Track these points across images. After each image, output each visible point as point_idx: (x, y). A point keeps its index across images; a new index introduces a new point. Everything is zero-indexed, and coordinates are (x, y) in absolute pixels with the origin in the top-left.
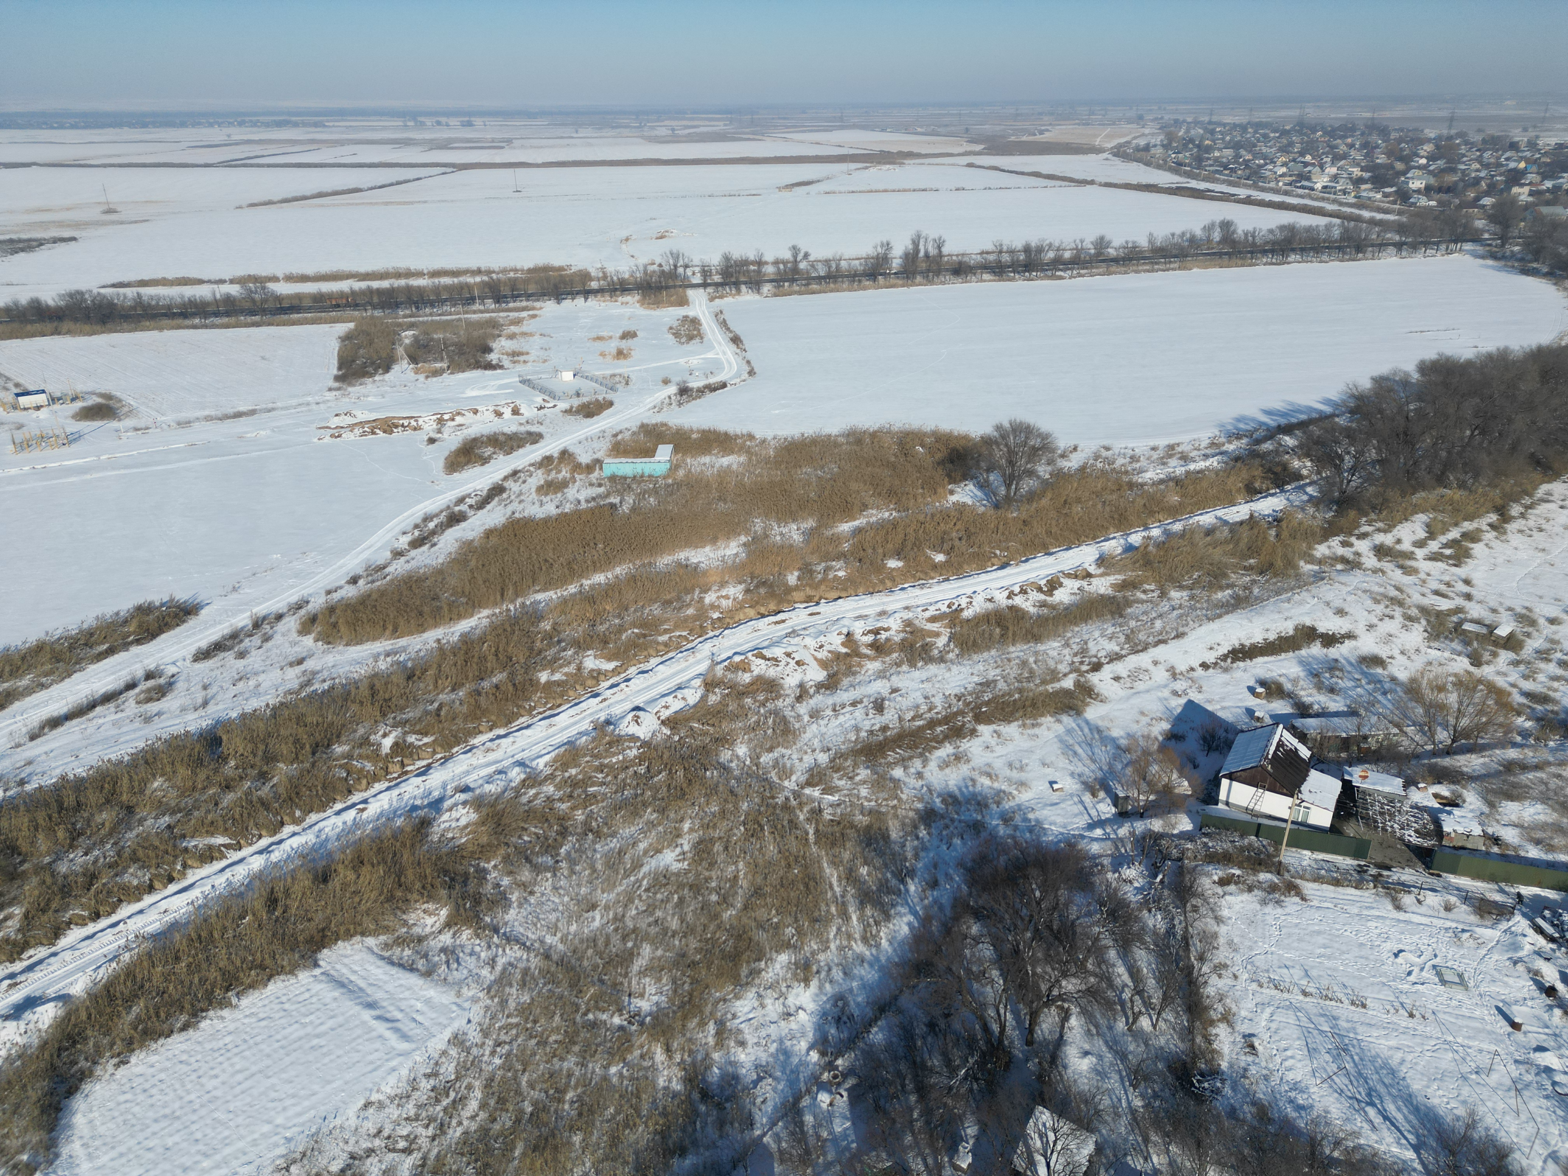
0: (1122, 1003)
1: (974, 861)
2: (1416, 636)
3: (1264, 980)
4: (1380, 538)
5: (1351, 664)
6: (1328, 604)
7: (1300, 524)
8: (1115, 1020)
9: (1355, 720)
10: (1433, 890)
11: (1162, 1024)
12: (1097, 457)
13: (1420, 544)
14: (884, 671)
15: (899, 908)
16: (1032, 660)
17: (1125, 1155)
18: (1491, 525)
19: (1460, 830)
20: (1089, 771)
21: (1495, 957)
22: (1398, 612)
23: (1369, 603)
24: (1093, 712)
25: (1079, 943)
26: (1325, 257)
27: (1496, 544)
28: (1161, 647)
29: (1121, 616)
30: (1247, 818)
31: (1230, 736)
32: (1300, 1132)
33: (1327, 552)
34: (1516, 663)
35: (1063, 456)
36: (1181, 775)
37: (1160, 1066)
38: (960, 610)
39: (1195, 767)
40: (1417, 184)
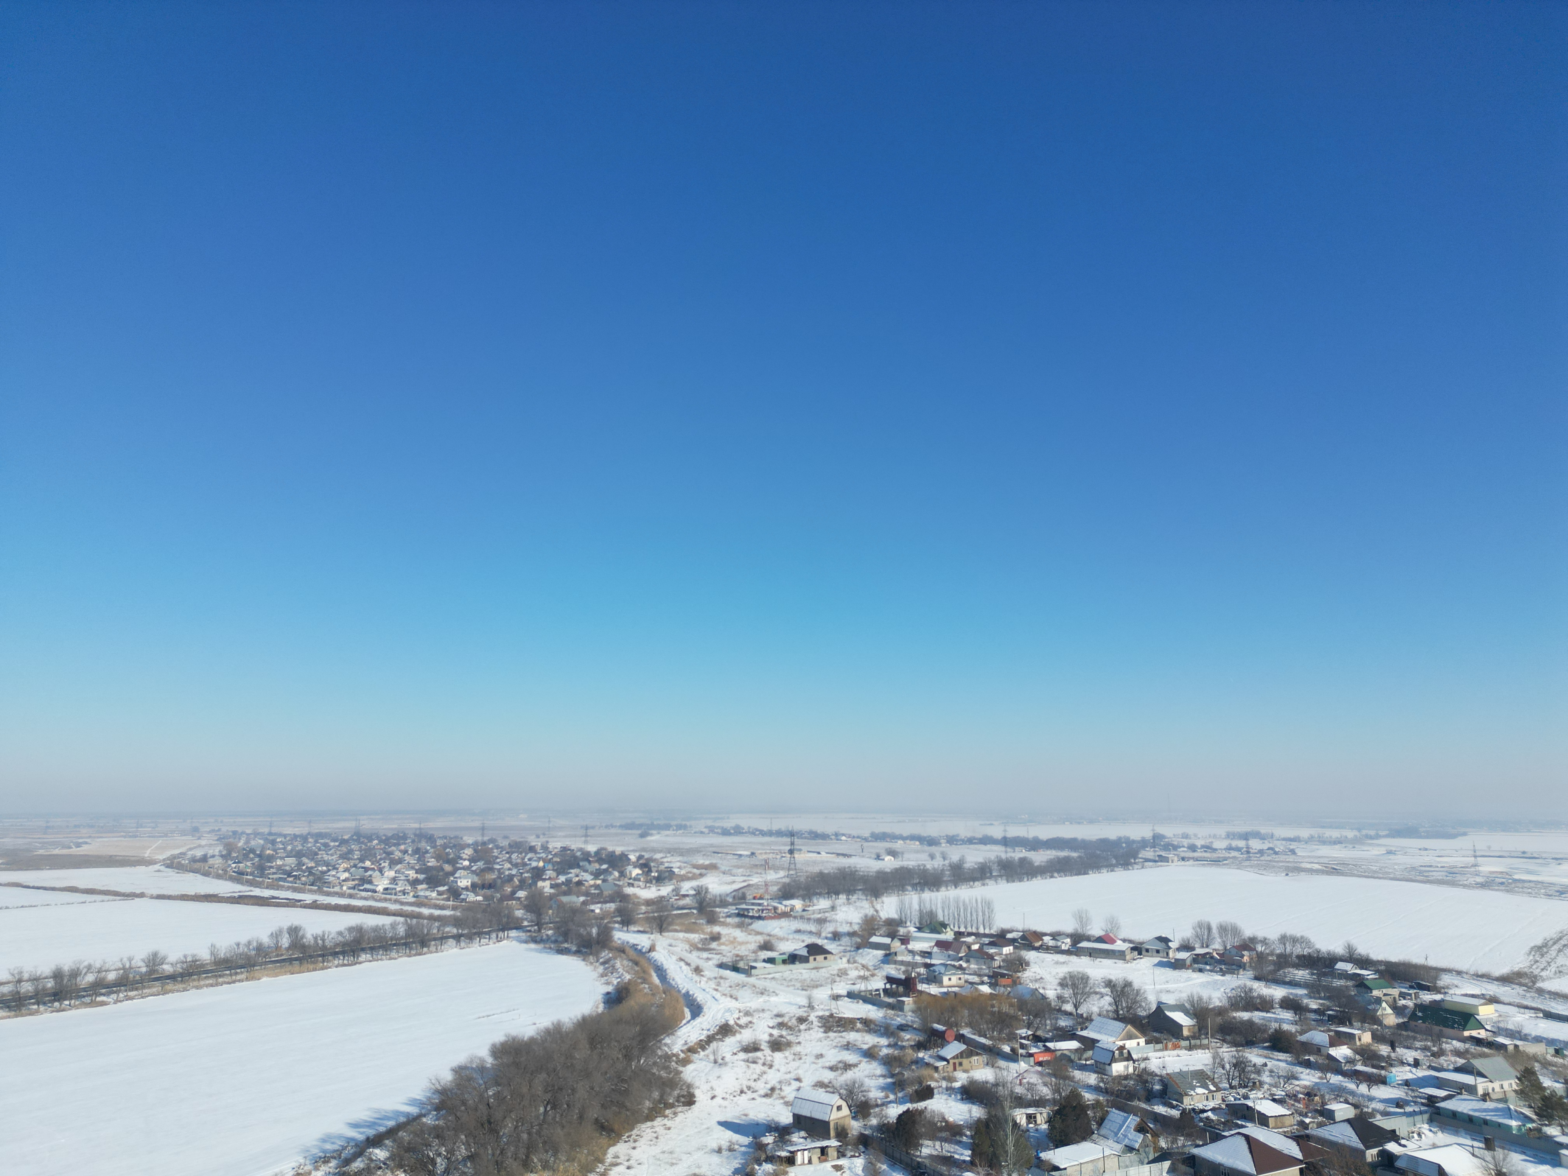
26: (394, 954)
40: (464, 882)
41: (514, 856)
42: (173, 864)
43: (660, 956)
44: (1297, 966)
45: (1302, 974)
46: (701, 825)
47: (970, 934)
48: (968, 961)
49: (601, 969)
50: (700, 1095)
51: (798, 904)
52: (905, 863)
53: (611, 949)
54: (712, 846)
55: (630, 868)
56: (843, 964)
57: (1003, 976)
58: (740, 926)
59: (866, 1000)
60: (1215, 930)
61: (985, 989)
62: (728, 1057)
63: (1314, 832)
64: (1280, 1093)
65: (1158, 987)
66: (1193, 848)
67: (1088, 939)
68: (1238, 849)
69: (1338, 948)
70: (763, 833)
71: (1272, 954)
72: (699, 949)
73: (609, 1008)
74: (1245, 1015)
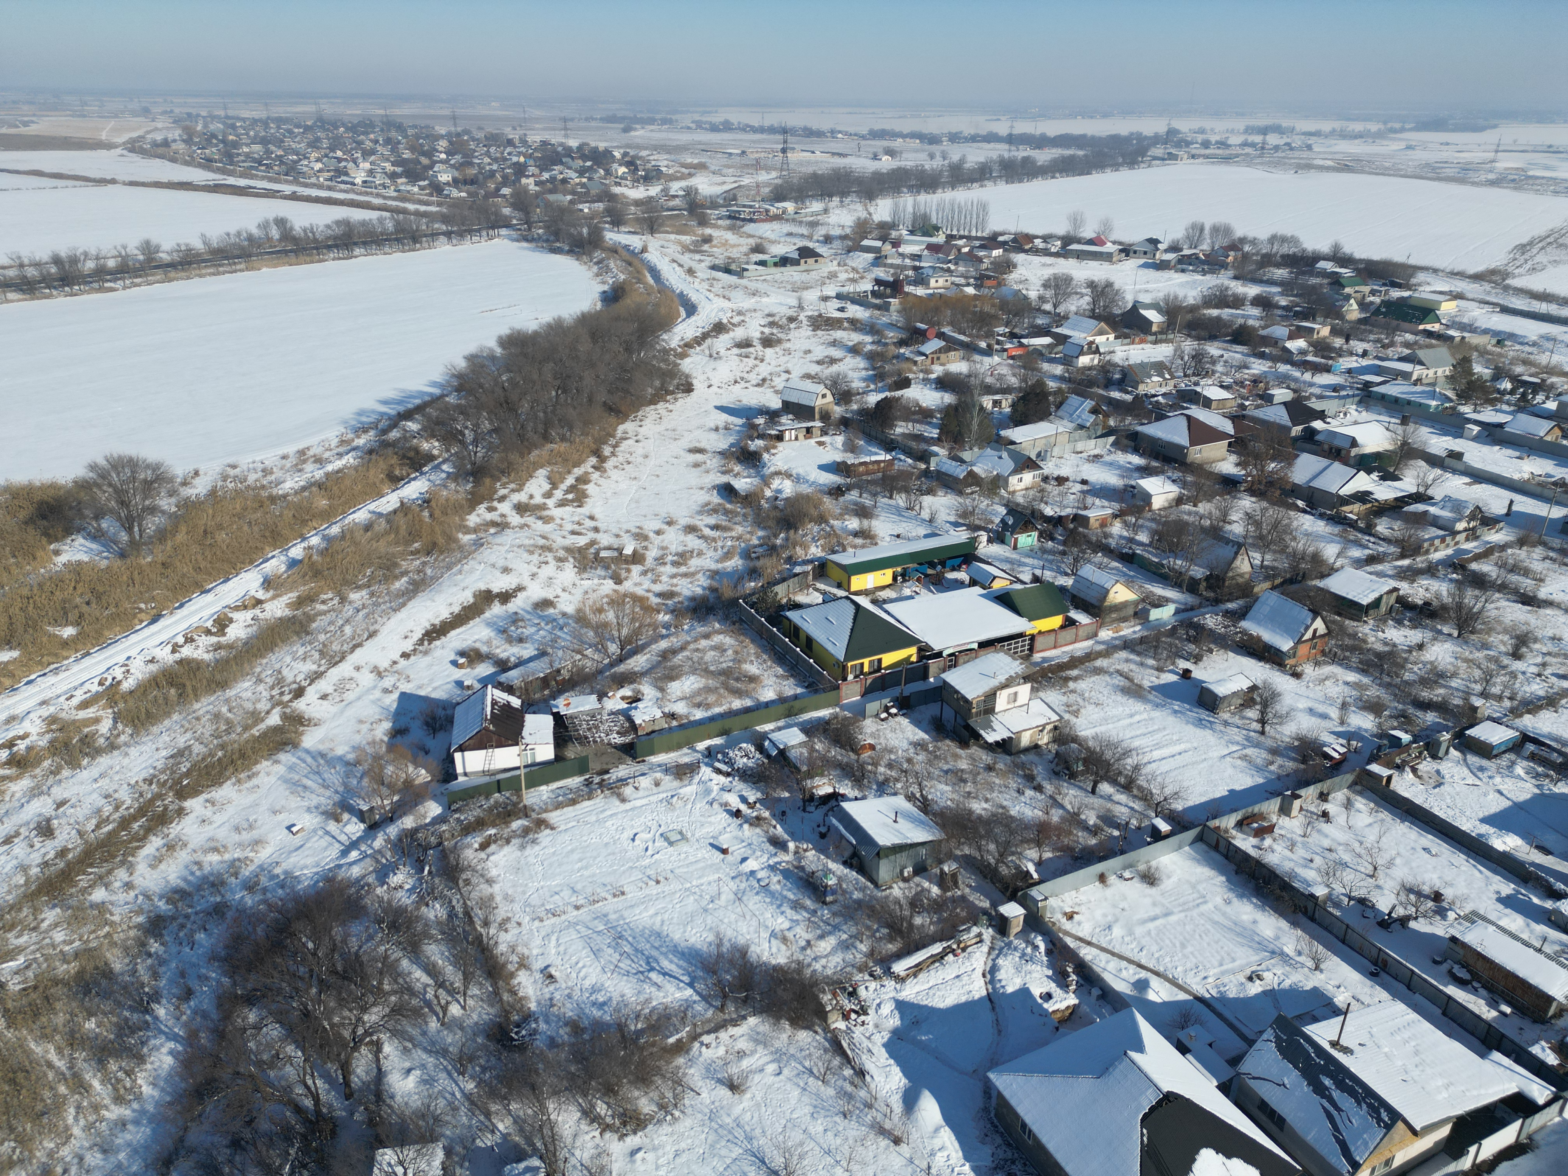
0: (428, 1004)
1: (226, 947)
2: (569, 573)
3: (543, 914)
4: (517, 498)
5: (528, 612)
6: (493, 566)
7: (447, 500)
8: (426, 1023)
9: (546, 659)
10: (643, 774)
11: (470, 1002)
12: (225, 478)
13: (548, 495)
14: (38, 786)
15: (153, 1042)
16: (224, 709)
17: (474, 1140)
18: (593, 467)
19: (647, 718)
20: (325, 799)
21: (698, 806)
22: (550, 557)
23: (525, 555)
24: (310, 740)
25: (369, 971)
26: (387, 249)
27: (601, 481)
28: (358, 651)
29: (308, 633)
30: (487, 779)
31: (449, 712)
32: (608, 1025)
33: (478, 520)
34: (644, 573)
35: (185, 484)
36: (417, 765)
37: (479, 1040)
38: (116, 684)
39: (427, 753)
40: (445, 177)
41: (492, 150)
42: (134, 147)
43: (653, 256)
44: (1278, 266)
45: (1281, 273)
46: (687, 120)
47: (961, 237)
48: (956, 264)
49: (595, 269)
50: (698, 384)
51: (790, 206)
52: (903, 164)
53: (603, 249)
54: (700, 143)
55: (615, 166)
56: (833, 267)
57: (989, 277)
58: (731, 228)
59: (854, 301)
60: (1207, 231)
61: (970, 290)
62: (723, 352)
63: (1337, 125)
64: (1228, 380)
65: (1138, 287)
66: (1206, 144)
67: (1079, 241)
68: (1253, 145)
69: (1324, 247)
70: (754, 130)
71: (1257, 254)
72: (691, 251)
73: (608, 306)
74: (1215, 312)
